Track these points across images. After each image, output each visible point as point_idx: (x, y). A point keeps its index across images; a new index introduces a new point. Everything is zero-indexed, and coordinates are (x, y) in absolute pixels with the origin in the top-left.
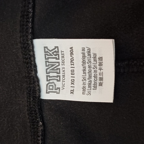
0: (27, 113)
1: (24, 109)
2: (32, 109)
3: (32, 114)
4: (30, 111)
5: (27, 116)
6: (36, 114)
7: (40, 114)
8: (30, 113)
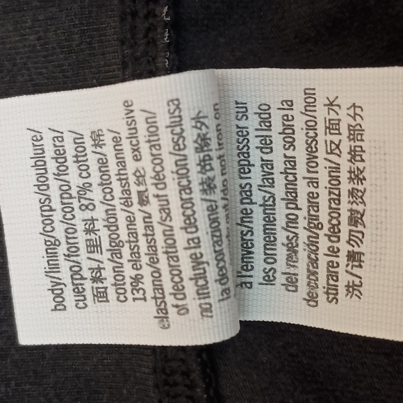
0: (151, 383)
1: (140, 366)
2: (175, 365)
3: (176, 384)
4: (165, 373)
5: (153, 395)
6: (192, 386)
7: (208, 386)
8: (166, 383)
